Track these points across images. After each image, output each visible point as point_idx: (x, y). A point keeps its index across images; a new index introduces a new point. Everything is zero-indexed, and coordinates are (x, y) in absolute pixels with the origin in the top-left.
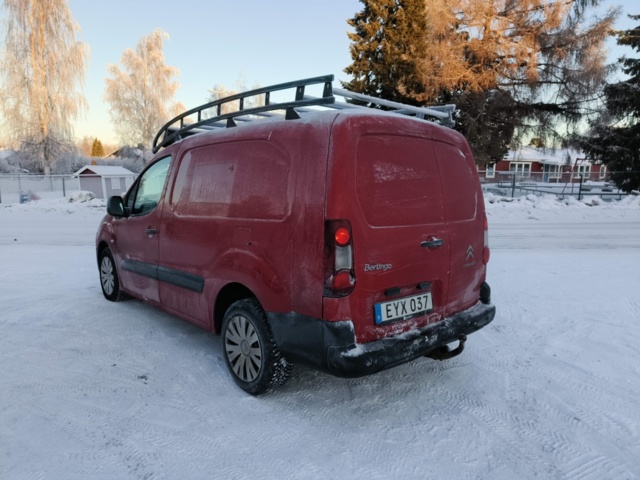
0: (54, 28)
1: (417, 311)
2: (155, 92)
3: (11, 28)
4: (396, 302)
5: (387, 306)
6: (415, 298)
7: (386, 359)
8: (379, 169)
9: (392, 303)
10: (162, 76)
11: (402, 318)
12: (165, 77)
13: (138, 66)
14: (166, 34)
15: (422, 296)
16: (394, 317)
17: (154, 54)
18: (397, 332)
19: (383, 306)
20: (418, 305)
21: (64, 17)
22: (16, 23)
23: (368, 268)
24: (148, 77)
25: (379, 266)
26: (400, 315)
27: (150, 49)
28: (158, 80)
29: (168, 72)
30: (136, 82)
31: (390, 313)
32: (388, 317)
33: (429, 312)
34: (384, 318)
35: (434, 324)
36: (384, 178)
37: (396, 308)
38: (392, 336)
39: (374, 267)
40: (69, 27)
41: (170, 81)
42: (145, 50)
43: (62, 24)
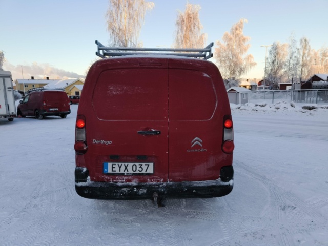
0: (193, 29)
1: (137, 172)
2: (237, 51)
3: (178, 33)
4: (120, 164)
5: (113, 165)
6: (137, 164)
7: (99, 193)
8: (112, 88)
9: (117, 164)
10: (242, 42)
11: (123, 174)
12: (243, 42)
13: (230, 39)
14: (246, 20)
15: (144, 164)
16: (118, 171)
17: (238, 32)
18: (120, 181)
19: (110, 165)
20: (138, 168)
21: (197, 24)
22: (180, 31)
23: (95, 141)
24: (234, 44)
25: (102, 142)
26: (122, 171)
27: (236, 29)
28: (239, 45)
29: (244, 40)
30: (229, 47)
31: (114, 169)
32: (112, 171)
33: (149, 174)
34: (110, 171)
35: (154, 183)
36: (115, 93)
37: (120, 167)
38: (116, 182)
39: (99, 142)
40: (199, 28)
41: (245, 44)
42: (234, 30)
43: (196, 27)
